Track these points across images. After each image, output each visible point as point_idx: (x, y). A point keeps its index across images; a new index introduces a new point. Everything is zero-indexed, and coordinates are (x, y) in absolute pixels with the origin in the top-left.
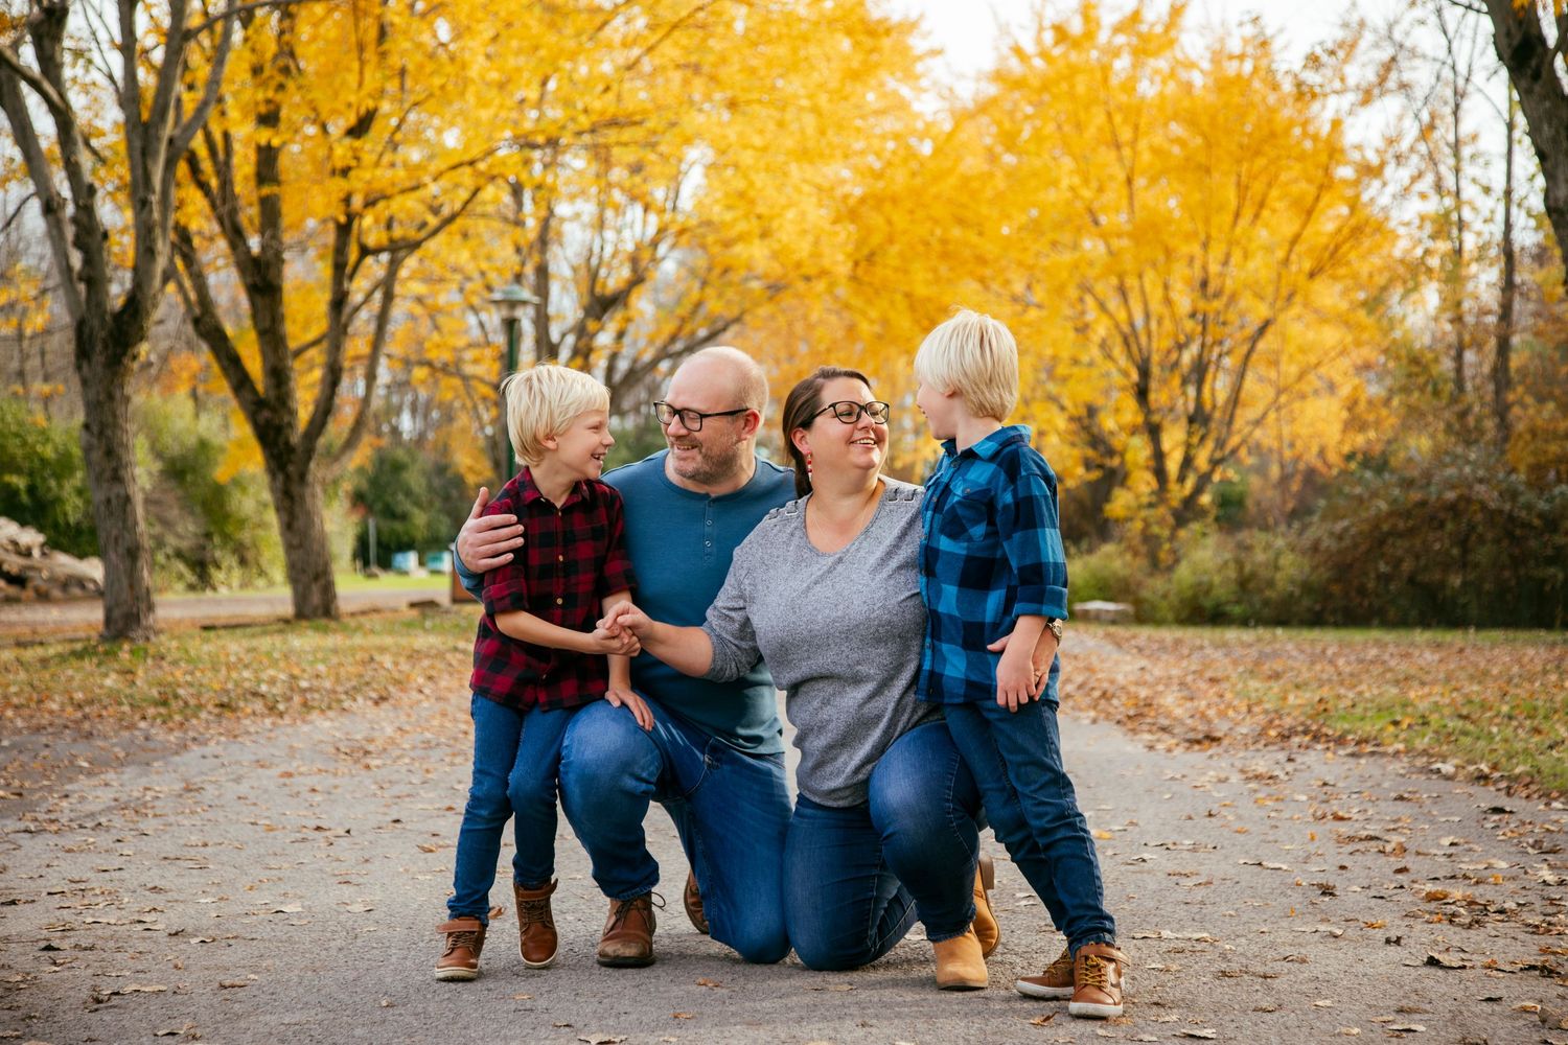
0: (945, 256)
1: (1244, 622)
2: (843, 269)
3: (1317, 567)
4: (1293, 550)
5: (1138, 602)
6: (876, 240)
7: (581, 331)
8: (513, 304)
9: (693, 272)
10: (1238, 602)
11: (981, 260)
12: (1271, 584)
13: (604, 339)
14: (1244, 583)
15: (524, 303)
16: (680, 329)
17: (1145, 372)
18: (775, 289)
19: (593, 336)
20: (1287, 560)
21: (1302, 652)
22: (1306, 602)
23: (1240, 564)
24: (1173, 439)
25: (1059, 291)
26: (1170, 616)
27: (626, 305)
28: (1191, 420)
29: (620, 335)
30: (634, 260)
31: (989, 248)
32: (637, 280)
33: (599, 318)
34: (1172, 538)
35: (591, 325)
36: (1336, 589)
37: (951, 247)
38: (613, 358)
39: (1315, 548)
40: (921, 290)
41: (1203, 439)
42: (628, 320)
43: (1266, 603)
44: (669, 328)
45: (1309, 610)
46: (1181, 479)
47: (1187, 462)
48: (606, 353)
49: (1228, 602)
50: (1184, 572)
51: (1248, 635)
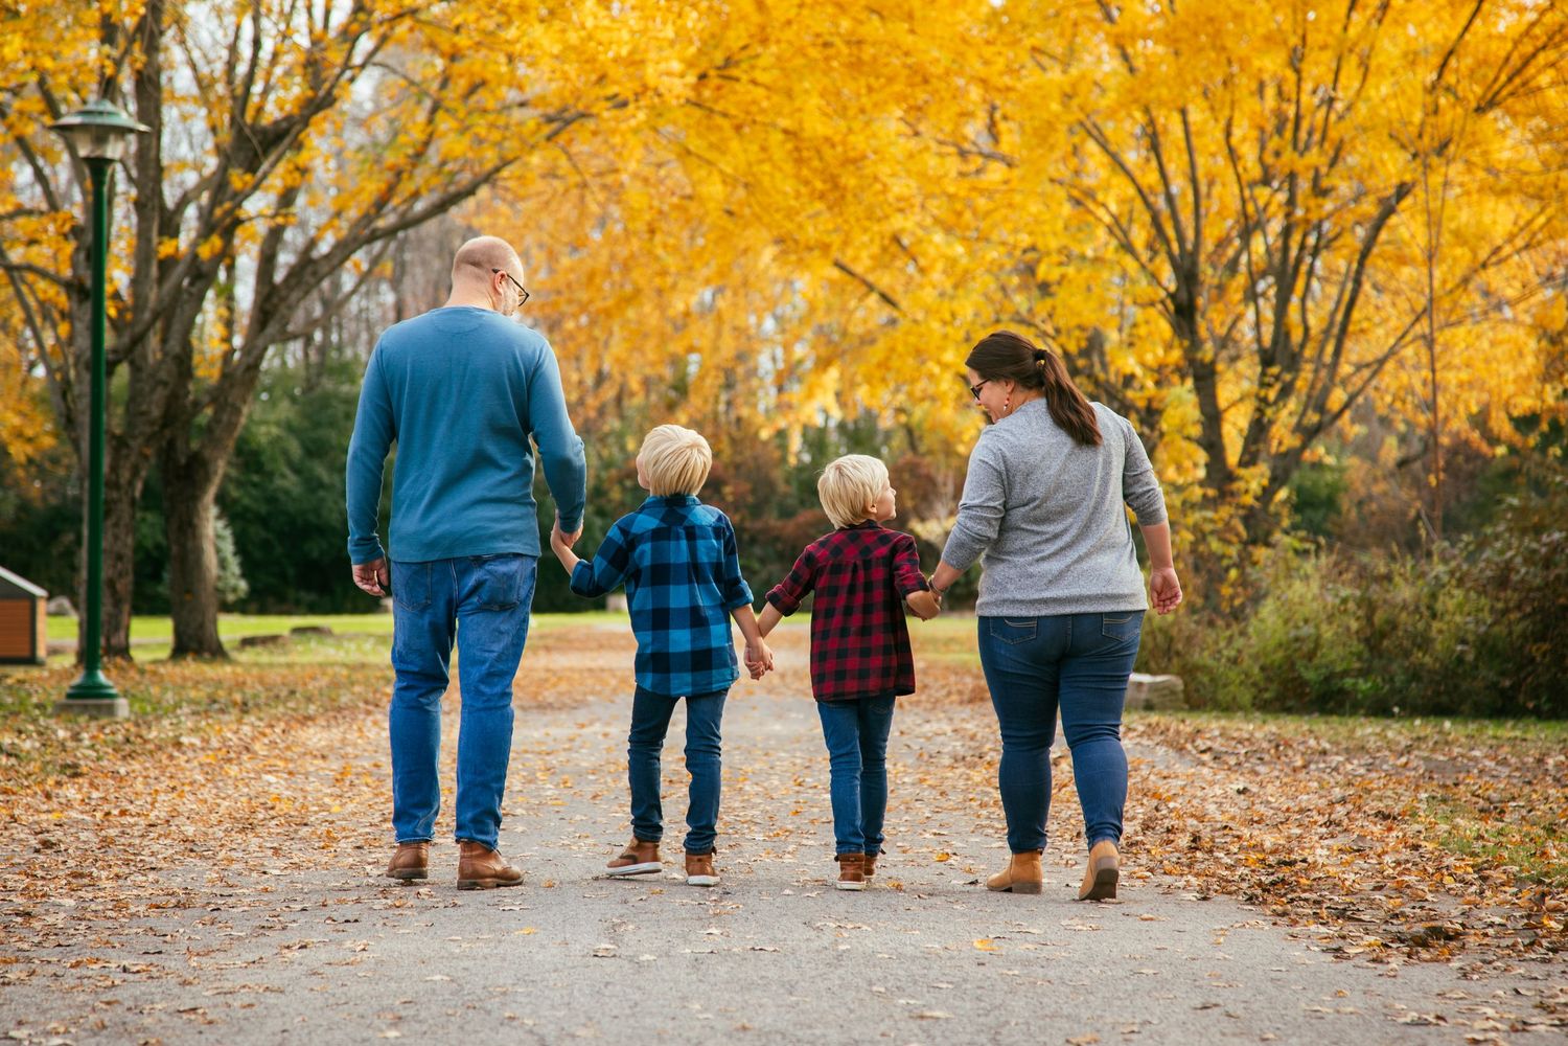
0: (856, 66)
1: (1379, 709)
2: (678, 87)
3: (1506, 611)
4: (1460, 583)
5: (1188, 672)
6: (736, 38)
7: (218, 186)
8: (102, 134)
9: (415, 88)
10: (1364, 673)
11: (921, 77)
12: (1423, 642)
13: (258, 205)
14: (1376, 639)
15: (122, 131)
16: (391, 190)
17: (1188, 275)
18: (562, 120)
19: (240, 197)
20: (1452, 600)
21: (1504, 762)
22: (1487, 674)
23: (1369, 606)
24: (1236, 387)
25: (1043, 135)
26: (1246, 697)
27: (298, 146)
28: (1267, 359)
29: (287, 198)
30: (312, 66)
31: (935, 56)
32: (319, 102)
33: (252, 168)
34: (1245, 560)
35: (238, 179)
36: (1536, 650)
37: (868, 52)
38: (275, 236)
39: (1502, 580)
40: (816, 126)
41: (1286, 391)
42: (303, 171)
43: (1415, 675)
44: (373, 188)
45: (1493, 686)
46: (1249, 459)
47: (1259, 430)
48: (261, 228)
49: (1345, 673)
50: (1268, 620)
51: (1398, 732)
